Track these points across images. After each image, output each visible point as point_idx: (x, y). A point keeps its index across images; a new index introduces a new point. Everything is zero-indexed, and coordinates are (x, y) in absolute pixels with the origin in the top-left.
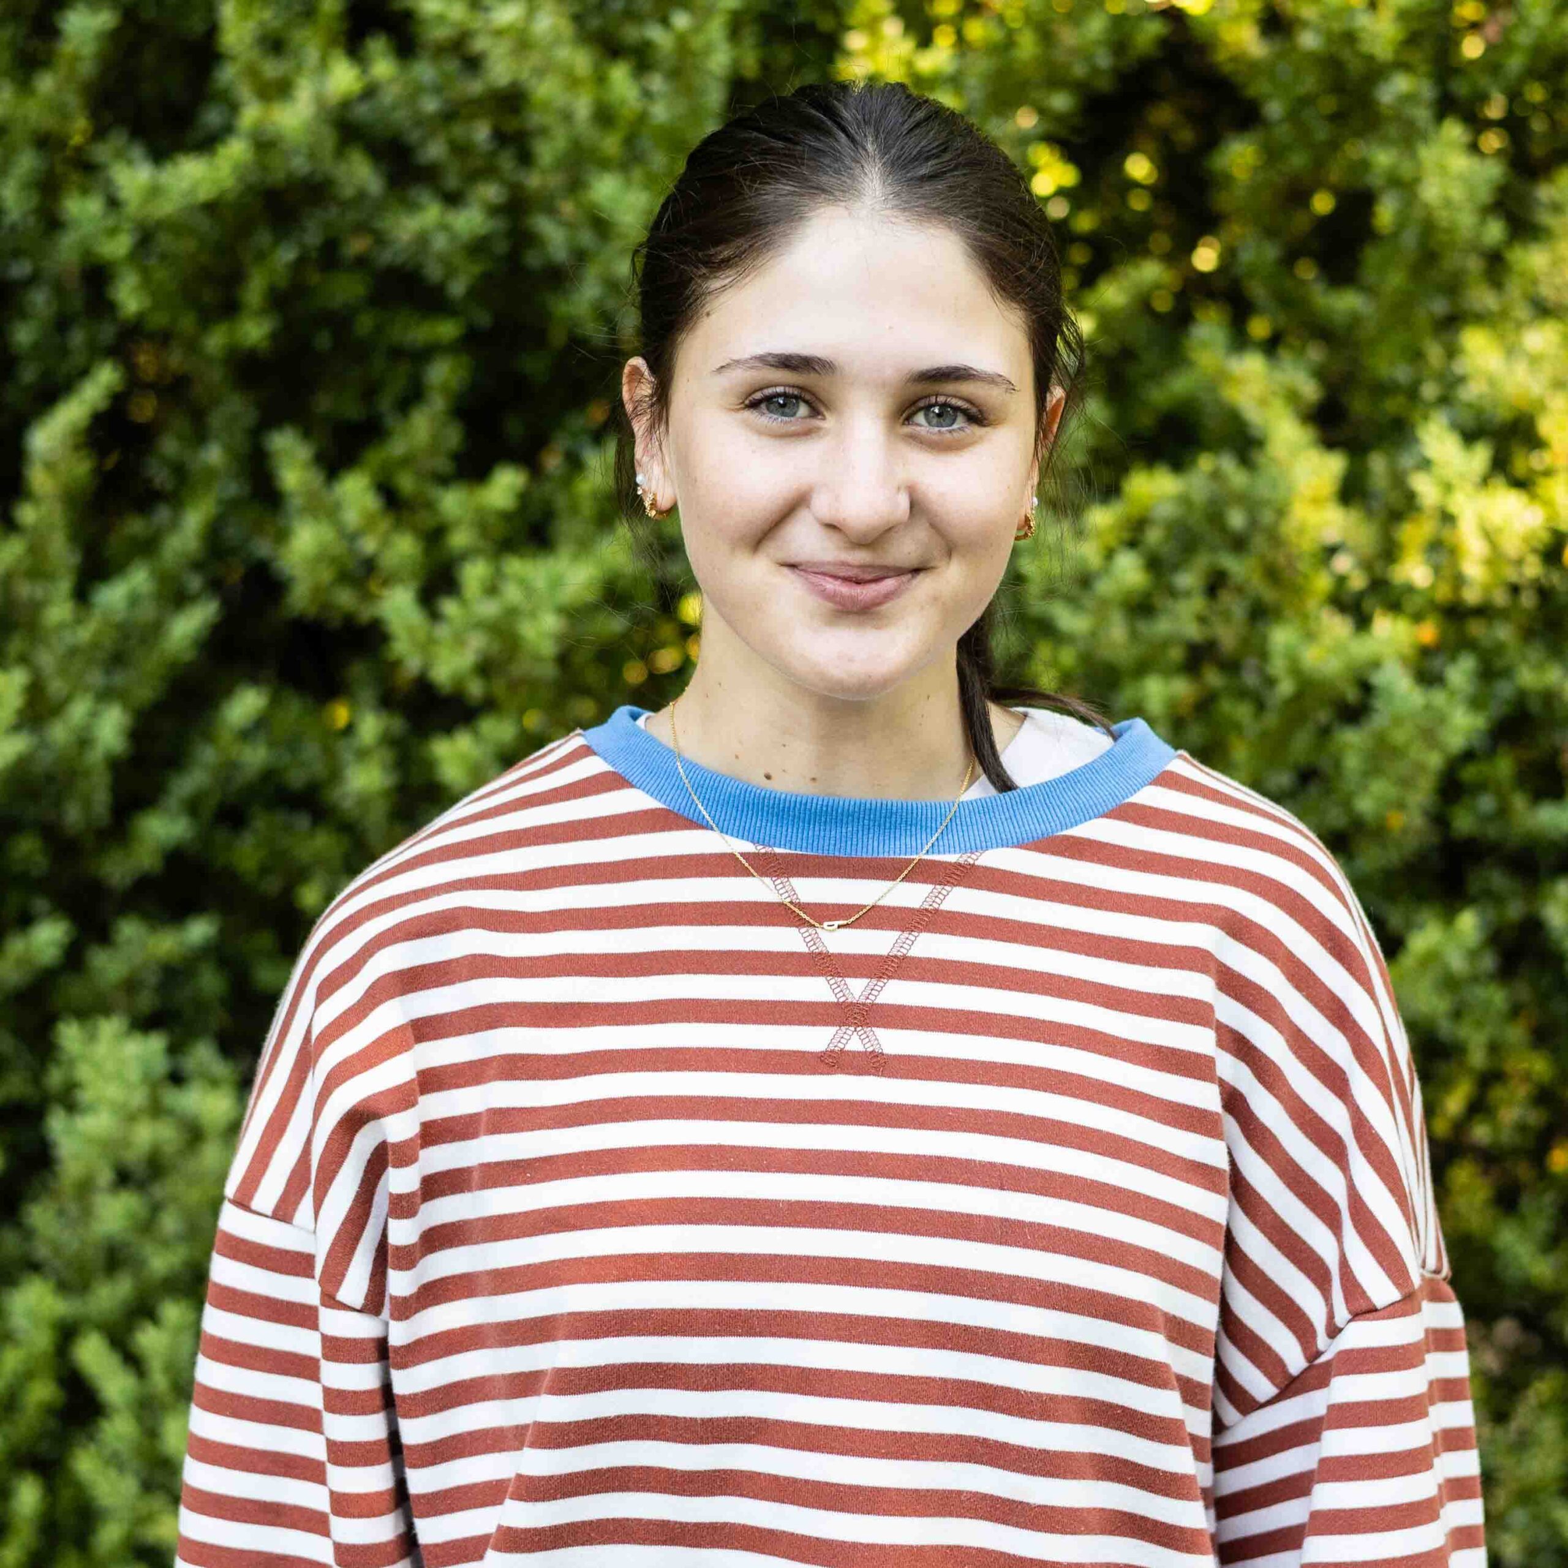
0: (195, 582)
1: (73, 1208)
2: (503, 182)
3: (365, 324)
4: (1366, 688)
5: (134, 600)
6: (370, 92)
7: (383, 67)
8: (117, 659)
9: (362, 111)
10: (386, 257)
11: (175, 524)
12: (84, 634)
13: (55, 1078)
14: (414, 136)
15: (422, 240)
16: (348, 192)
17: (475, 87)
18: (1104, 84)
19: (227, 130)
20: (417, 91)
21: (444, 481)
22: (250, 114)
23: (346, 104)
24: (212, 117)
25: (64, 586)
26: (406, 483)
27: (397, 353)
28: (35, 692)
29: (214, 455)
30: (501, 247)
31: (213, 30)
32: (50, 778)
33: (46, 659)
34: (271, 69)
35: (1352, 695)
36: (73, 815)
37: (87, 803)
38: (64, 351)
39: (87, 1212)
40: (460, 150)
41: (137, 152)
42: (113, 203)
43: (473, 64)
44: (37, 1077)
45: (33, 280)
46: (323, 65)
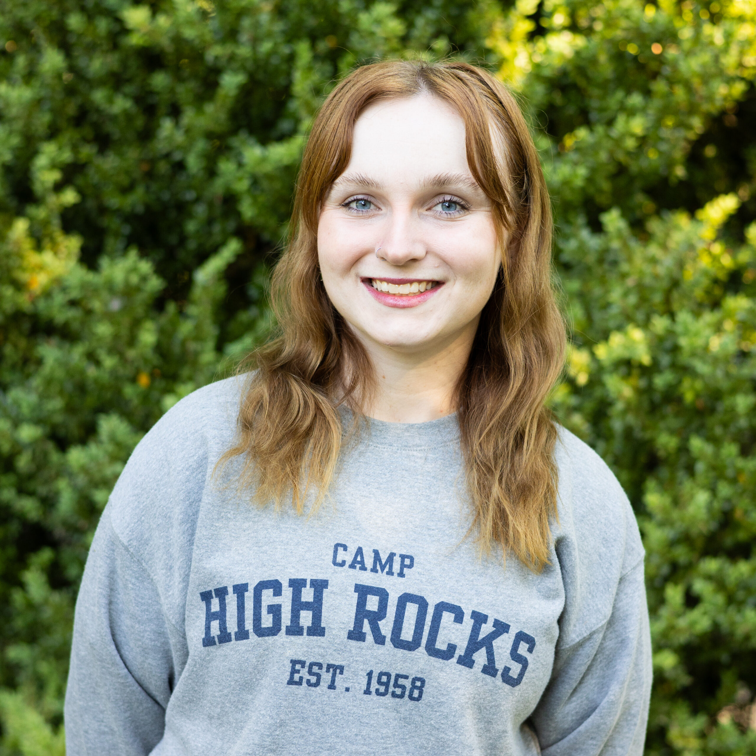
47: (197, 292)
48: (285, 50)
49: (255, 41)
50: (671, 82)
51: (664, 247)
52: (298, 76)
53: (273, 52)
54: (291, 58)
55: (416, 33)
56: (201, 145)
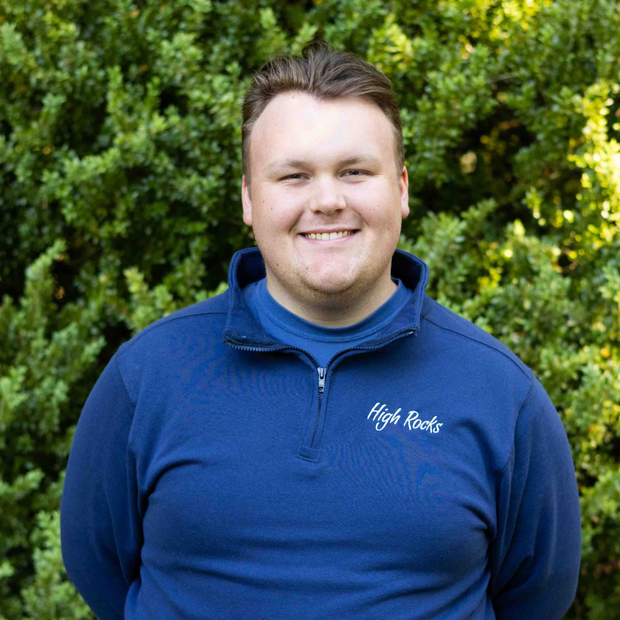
0: (95, 331)
1: (42, 591)
2: (222, 165)
3: (166, 224)
4: (581, 374)
5: (70, 338)
6: (169, 129)
7: (175, 119)
8: (63, 363)
9: (165, 137)
10: (174, 197)
11: (87, 306)
12: (48, 352)
13: (35, 537)
14: (187, 147)
15: (191, 190)
16: (160, 170)
17: (212, 127)
18: (471, 125)
19: (111, 145)
20: (188, 129)
21: (198, 289)
22: (120, 138)
23: (159, 134)
24: (103, 139)
25: (41, 332)
26: (182, 290)
27: (178, 236)
28: (28, 375)
29: (103, 278)
30: (222, 192)
31: (105, 104)
32: (33, 411)
33: (33, 363)
34: (128, 120)
35: (575, 376)
36: (43, 426)
37: (49, 422)
38: (41, 235)
39: (48, 593)
40: (206, 153)
41: (72, 153)
42: (62, 175)
43: (212, 118)
44: (28, 536)
45: (28, 206)
46: (151, 118)
47: (29, 287)
48: (101, 74)
49: (73, 66)
50: (432, 99)
51: (430, 242)
52: (111, 96)
53: (89, 77)
54: (106, 81)
55: (213, 58)
56: (28, 158)
